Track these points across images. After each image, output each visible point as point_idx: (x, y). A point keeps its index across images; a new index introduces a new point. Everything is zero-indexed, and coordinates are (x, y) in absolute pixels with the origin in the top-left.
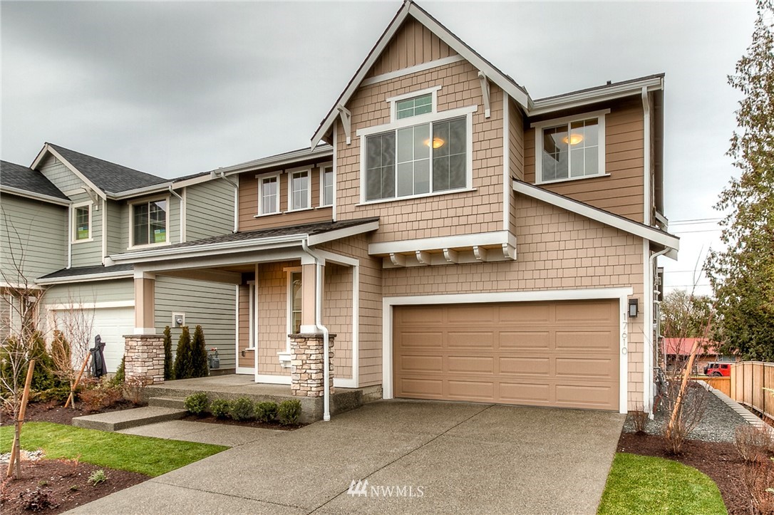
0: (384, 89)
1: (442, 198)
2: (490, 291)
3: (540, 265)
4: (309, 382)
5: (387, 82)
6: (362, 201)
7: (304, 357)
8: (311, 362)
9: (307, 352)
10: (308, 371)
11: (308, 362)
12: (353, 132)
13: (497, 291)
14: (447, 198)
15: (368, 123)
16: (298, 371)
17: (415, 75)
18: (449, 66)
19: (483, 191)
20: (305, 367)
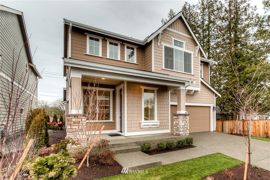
0: (170, 33)
1: (186, 75)
2: (189, 102)
3: (199, 97)
4: (187, 130)
5: (171, 32)
6: (164, 68)
7: (185, 122)
8: (188, 123)
9: (186, 120)
10: (187, 127)
11: (186, 123)
12: (161, 42)
13: (191, 102)
14: (188, 75)
15: (165, 42)
16: (183, 127)
17: (179, 35)
18: (188, 38)
19: (195, 76)
20: (185, 125)
